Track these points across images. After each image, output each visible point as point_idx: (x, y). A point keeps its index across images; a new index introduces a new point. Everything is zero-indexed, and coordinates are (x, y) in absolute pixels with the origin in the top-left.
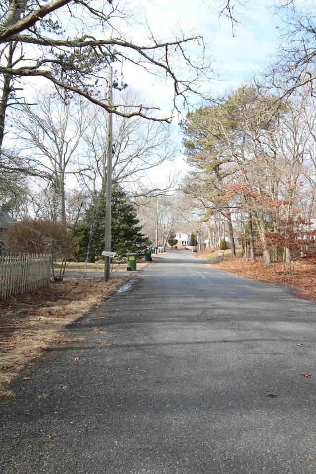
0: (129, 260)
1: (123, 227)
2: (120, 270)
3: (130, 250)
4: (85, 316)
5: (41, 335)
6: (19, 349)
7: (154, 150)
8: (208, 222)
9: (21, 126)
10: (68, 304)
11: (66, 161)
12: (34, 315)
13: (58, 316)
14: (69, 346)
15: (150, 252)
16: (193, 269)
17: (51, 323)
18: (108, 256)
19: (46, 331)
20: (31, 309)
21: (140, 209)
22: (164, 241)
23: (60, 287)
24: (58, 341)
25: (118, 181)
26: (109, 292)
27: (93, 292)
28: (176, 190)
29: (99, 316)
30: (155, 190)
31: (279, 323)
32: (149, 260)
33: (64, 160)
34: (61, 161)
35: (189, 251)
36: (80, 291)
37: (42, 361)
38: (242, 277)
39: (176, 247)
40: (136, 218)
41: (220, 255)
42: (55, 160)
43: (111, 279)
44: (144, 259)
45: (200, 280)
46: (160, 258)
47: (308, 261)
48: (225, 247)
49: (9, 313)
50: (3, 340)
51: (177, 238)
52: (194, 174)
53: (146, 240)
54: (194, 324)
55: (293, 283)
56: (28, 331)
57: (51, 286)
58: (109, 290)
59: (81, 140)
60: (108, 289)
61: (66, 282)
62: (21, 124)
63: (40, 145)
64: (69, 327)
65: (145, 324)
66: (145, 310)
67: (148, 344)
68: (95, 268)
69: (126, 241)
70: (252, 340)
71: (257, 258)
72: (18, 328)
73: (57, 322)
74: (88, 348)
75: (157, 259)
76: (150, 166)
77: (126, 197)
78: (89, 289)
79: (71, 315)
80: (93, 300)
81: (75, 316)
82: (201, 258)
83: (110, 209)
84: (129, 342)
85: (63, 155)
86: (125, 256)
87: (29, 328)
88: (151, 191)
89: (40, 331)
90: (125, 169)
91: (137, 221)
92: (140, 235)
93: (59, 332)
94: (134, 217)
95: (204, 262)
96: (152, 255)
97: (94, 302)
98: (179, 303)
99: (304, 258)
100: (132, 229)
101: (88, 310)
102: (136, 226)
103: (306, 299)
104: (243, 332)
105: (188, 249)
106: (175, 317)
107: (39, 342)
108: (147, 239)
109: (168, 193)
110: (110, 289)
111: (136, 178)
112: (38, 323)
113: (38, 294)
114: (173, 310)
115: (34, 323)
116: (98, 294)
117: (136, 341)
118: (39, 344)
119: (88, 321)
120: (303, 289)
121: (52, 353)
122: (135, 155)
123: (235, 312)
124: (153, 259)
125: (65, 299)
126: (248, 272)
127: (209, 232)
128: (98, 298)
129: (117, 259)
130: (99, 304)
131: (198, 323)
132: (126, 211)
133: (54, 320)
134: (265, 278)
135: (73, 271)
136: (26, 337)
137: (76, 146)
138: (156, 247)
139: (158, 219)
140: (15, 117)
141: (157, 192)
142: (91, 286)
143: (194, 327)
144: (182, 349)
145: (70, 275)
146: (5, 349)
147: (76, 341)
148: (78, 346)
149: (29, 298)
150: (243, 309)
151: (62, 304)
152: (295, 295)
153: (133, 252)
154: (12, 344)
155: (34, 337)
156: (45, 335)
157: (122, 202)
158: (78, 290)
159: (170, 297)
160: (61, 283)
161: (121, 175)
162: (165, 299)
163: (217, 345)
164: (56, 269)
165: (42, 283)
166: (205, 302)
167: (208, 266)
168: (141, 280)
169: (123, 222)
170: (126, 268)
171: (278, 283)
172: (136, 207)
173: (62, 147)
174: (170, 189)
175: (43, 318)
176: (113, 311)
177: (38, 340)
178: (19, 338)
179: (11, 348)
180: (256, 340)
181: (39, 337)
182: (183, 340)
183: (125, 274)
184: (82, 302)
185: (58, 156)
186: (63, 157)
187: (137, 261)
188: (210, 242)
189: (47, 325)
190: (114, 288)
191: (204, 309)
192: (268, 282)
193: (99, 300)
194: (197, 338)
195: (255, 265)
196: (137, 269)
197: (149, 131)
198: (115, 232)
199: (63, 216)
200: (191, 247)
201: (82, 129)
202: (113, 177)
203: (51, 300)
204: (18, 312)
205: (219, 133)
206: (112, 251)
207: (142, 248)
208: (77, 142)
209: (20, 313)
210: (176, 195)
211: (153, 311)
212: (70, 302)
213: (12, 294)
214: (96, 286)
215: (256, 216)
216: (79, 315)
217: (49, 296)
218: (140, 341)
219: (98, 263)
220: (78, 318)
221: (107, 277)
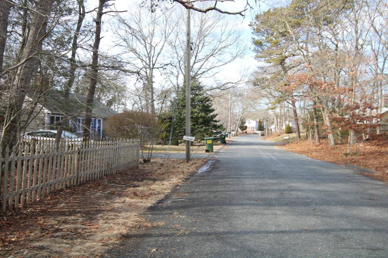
0: (207, 143)
1: (201, 115)
2: (199, 151)
3: (207, 134)
4: (167, 197)
5: (123, 218)
6: (99, 236)
7: (226, 50)
8: (274, 110)
9: (118, 36)
10: (152, 184)
11: (154, 63)
12: (120, 195)
13: (142, 198)
14: (149, 232)
15: (225, 136)
16: (264, 150)
17: (134, 205)
18: (189, 140)
19: (129, 214)
20: (119, 189)
21: (216, 100)
22: (236, 127)
23: (148, 167)
24: (138, 226)
25: (197, 77)
26: (190, 173)
27: (175, 172)
28: (246, 82)
29: (180, 197)
30: (228, 83)
31: (364, 208)
32: (224, 143)
33: (152, 61)
34: (150, 62)
35: (257, 135)
36: (164, 171)
37: (119, 252)
38: (309, 158)
39: (246, 132)
40: (212, 108)
41: (286, 138)
42: (145, 62)
43: (191, 160)
44: (219, 142)
45: (271, 161)
46: (233, 141)
47: (372, 143)
48: (289, 130)
49: (98, 194)
50: (86, 224)
51: (246, 124)
52: (262, 68)
53: (220, 127)
54: (273, 208)
55: (362, 164)
56: (112, 213)
57: (140, 166)
58: (189, 171)
59: (166, 44)
60: (188, 169)
61: (154, 163)
62: (118, 34)
63: (134, 51)
64: (152, 209)
65: (224, 207)
66: (222, 191)
67: (228, 233)
68: (178, 150)
69: (204, 128)
70: (341, 230)
71: (321, 141)
72: (103, 210)
73: (140, 204)
74: (167, 235)
75: (230, 142)
76: (224, 63)
77: (203, 90)
78: (172, 170)
79: (154, 196)
80: (175, 180)
81: (158, 197)
82: (268, 140)
83: (190, 101)
84: (208, 229)
85: (152, 57)
86: (203, 140)
87: (112, 210)
88: (224, 84)
89: (123, 214)
90: (203, 67)
91: (213, 110)
92: (216, 121)
93: (140, 215)
94: (211, 106)
95: (272, 145)
96: (227, 139)
97: (176, 182)
98: (255, 184)
99: (367, 140)
100: (209, 117)
101: (170, 191)
102: (212, 114)
103: (380, 180)
104: (327, 220)
105: (256, 134)
106: (253, 200)
107: (120, 226)
108: (222, 125)
109: (239, 86)
110: (191, 170)
111: (211, 74)
112: (122, 205)
113: (127, 174)
114: (250, 192)
115: (118, 204)
116: (180, 174)
117: (215, 229)
118: (119, 229)
119: (169, 202)
120: (373, 170)
121: (131, 241)
122: (210, 55)
123: (313, 195)
124: (227, 142)
125: (150, 179)
126: (314, 154)
127: (275, 119)
128: (180, 179)
129: (197, 142)
130: (180, 184)
131: (277, 208)
132: (204, 102)
133: (138, 202)
134: (332, 159)
135: (160, 153)
136: (108, 221)
137: (162, 49)
138: (229, 132)
139: (230, 108)
140: (113, 28)
141: (230, 85)
142: (174, 167)
143: (274, 212)
144: (266, 240)
145: (158, 157)
146: (86, 235)
147: (156, 227)
148: (157, 232)
149: (119, 179)
150: (320, 191)
151: (147, 184)
152: (367, 176)
153: (210, 136)
154: (94, 228)
155: (116, 221)
156: (127, 218)
157: (200, 95)
158: (163, 170)
159: (246, 178)
160: (149, 163)
161: (199, 72)
162: (241, 180)
163: (304, 236)
164: (145, 151)
165: (132, 165)
166: (280, 184)
167: (276, 148)
168: (217, 161)
169: (201, 111)
170: (205, 150)
171: (346, 164)
172: (211, 98)
173: (150, 51)
174: (241, 82)
175: (127, 199)
176: (193, 192)
177: (119, 224)
178: (101, 222)
179: (92, 233)
180: (346, 230)
181: (121, 221)
182: (264, 228)
183: (203, 155)
184: (165, 183)
185: (148, 59)
186: (151, 59)
187: (214, 144)
188: (275, 127)
189: (131, 207)
190: (194, 169)
191: (281, 191)
192: (335, 163)
193: (180, 181)
194: (279, 226)
195: (320, 147)
196: (214, 151)
197: (222, 34)
198: (195, 120)
199: (152, 107)
200: (259, 131)
201: (166, 35)
202: (192, 74)
203: (138, 180)
204: (106, 192)
205: (285, 30)
206: (193, 136)
207: (217, 133)
208: (163, 46)
209: (109, 193)
210: (246, 87)
211: (231, 193)
212: (154, 182)
213: (105, 175)
214: (178, 167)
215: (321, 103)
216: (162, 196)
217: (137, 176)
218: (221, 227)
219: (182, 146)
220: (160, 199)
221: (188, 158)
